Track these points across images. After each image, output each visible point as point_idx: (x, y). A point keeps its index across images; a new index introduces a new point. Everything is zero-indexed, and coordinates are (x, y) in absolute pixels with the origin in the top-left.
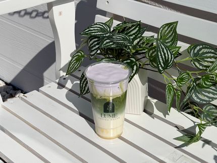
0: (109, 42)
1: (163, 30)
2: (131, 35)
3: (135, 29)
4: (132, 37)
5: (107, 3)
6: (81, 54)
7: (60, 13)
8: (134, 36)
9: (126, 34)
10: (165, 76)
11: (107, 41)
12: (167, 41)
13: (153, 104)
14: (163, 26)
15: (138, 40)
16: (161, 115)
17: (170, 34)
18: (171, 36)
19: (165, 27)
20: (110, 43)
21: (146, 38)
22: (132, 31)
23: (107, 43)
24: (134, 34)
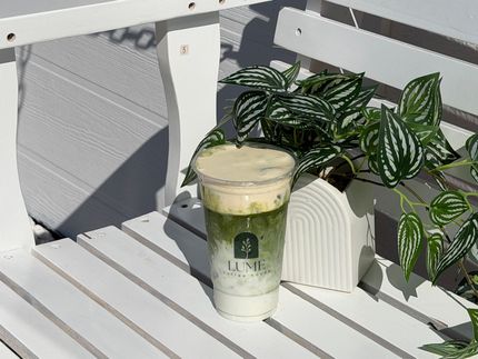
0: (284, 113)
1: (409, 93)
2: (336, 102)
3: (347, 88)
4: (337, 106)
5: (297, 33)
6: (219, 137)
7: (184, 50)
8: (342, 103)
9: (326, 99)
10: (402, 197)
11: (280, 110)
12: (417, 120)
13: (384, 269)
14: (410, 83)
15: (356, 115)
16: (398, 295)
17: (424, 103)
18: (425, 107)
19: (414, 87)
20: (287, 116)
21: (371, 111)
22: (339, 92)
23: (279, 114)
24: (342, 99)
